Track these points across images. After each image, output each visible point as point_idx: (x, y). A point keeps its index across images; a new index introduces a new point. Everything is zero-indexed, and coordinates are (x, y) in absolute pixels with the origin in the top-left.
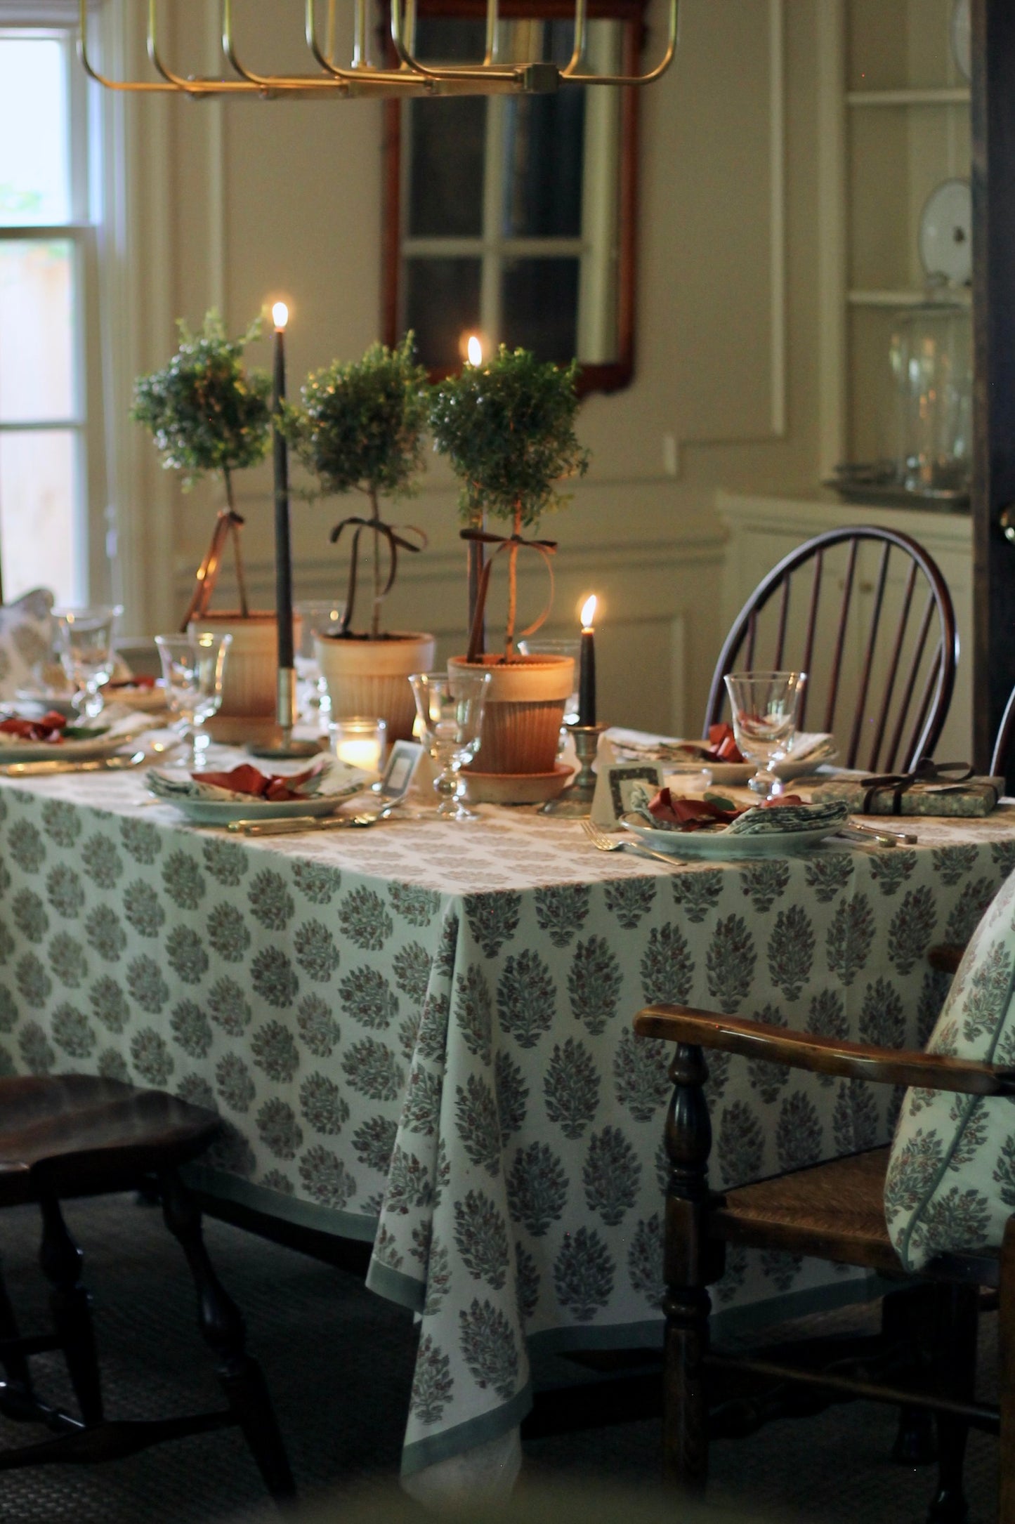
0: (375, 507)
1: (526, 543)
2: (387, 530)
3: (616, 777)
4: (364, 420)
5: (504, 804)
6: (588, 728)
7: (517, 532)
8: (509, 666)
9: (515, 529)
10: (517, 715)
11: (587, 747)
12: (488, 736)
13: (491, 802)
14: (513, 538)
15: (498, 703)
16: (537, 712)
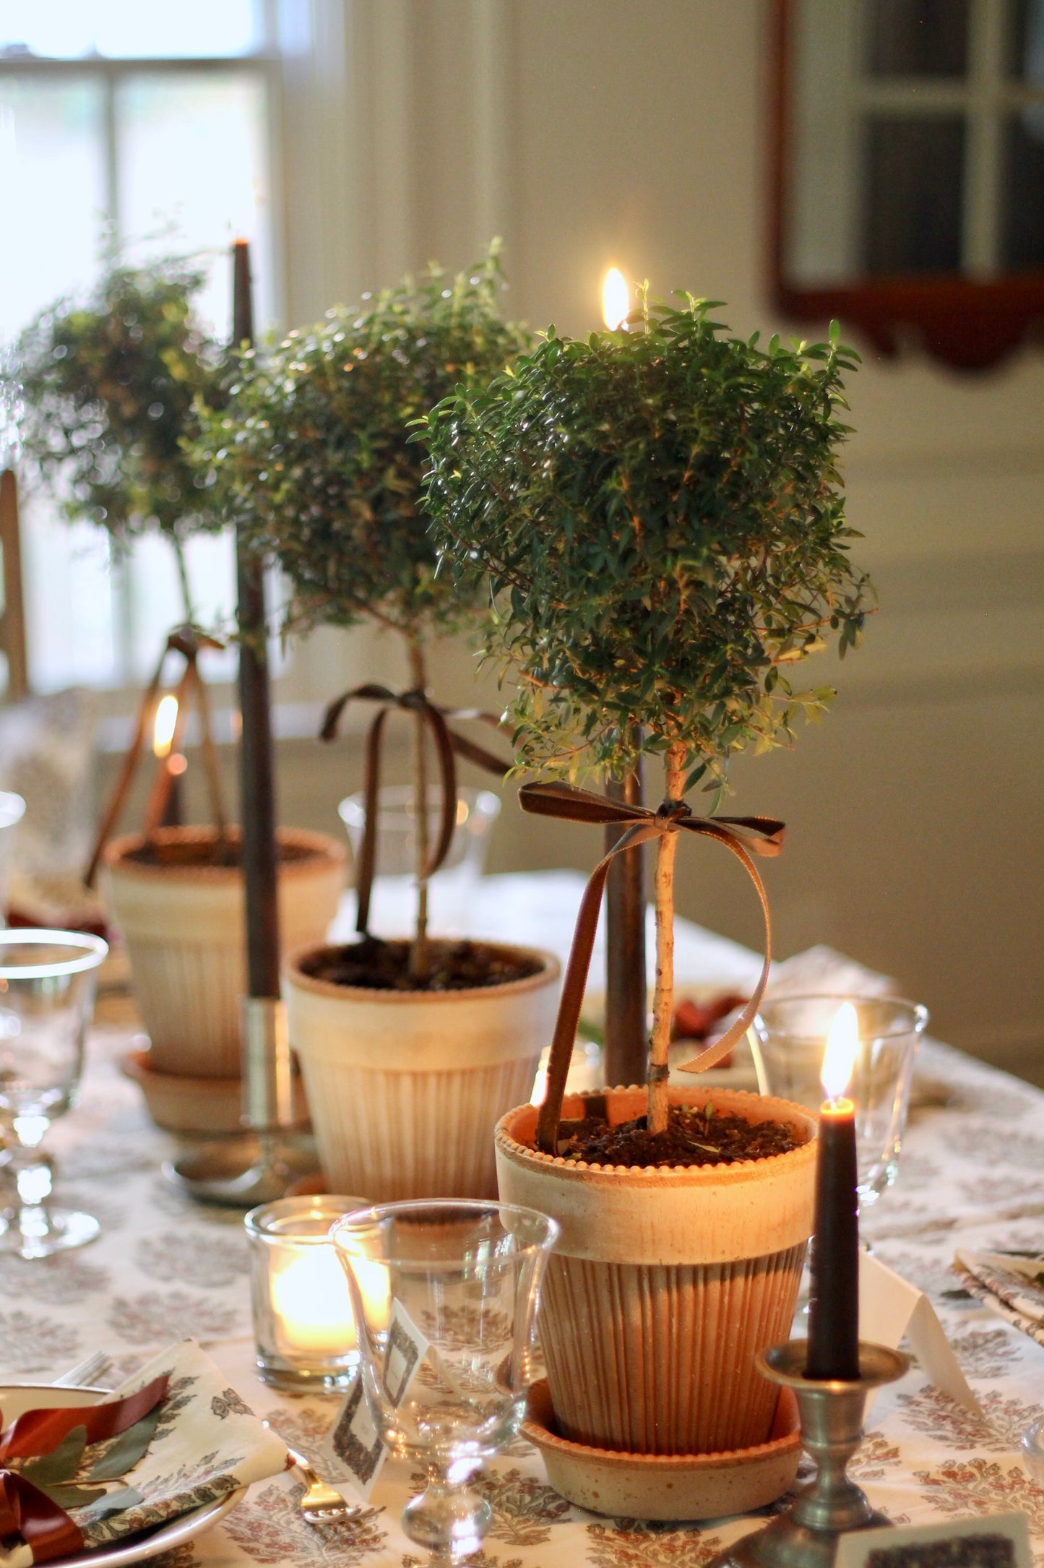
0: (417, 660)
1: (697, 826)
2: (435, 717)
4: (365, 459)
5: (626, 1525)
6: (836, 1386)
7: (677, 795)
8: (636, 1169)
9: (669, 783)
10: (662, 1295)
11: (830, 1426)
12: (586, 1341)
13: (593, 1513)
14: (664, 811)
15: (609, 1266)
16: (715, 1286)
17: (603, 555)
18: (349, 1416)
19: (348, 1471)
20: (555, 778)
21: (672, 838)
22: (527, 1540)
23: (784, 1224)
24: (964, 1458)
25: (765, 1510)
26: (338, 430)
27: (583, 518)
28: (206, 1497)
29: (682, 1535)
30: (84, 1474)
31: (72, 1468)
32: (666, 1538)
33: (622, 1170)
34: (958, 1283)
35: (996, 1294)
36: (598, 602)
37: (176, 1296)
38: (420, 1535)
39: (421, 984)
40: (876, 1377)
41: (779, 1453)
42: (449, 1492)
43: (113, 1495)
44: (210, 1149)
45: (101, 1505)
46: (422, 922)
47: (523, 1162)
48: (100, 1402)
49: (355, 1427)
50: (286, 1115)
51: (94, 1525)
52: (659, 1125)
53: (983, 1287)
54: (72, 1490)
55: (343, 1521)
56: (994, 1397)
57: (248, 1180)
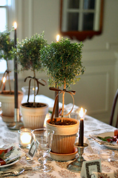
0: (35, 74)
1: (67, 92)
2: (37, 80)
3: (88, 165)
4: (30, 53)
5: (59, 161)
6: (81, 147)
7: (65, 88)
8: (61, 126)
9: (64, 87)
10: (63, 138)
11: (81, 151)
12: (55, 143)
13: (56, 160)
14: (63, 90)
15: (58, 135)
16: (68, 138)
17: (59, 65)
18: (30, 151)
19: (30, 156)
20: (53, 87)
21: (64, 93)
22: (49, 163)
23: (75, 131)
24: (91, 155)
25: (73, 160)
26: (27, 50)
27: (57, 61)
28: (18, 158)
29: (65, 162)
30: (4, 157)
31: (3, 156)
32: (63, 163)
33: (59, 126)
34: (89, 137)
35: (93, 138)
36: (59, 69)
37: (9, 139)
38: (40, 162)
39: (34, 107)
40: (85, 146)
41: (74, 154)
42: (43, 158)
43: (8, 159)
44: (10, 124)
45: (7, 160)
46: (34, 101)
47: (49, 125)
48: (5, 149)
49: (31, 152)
50: (18, 120)
51: (7, 161)
52: (62, 121)
53: (92, 138)
54: (3, 158)
55: (30, 161)
56: (94, 149)
57: (14, 127)
